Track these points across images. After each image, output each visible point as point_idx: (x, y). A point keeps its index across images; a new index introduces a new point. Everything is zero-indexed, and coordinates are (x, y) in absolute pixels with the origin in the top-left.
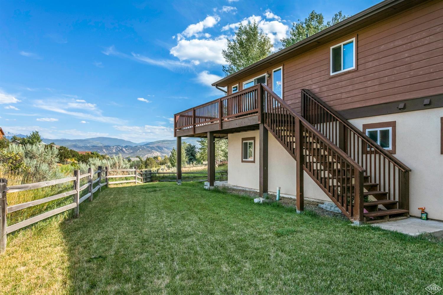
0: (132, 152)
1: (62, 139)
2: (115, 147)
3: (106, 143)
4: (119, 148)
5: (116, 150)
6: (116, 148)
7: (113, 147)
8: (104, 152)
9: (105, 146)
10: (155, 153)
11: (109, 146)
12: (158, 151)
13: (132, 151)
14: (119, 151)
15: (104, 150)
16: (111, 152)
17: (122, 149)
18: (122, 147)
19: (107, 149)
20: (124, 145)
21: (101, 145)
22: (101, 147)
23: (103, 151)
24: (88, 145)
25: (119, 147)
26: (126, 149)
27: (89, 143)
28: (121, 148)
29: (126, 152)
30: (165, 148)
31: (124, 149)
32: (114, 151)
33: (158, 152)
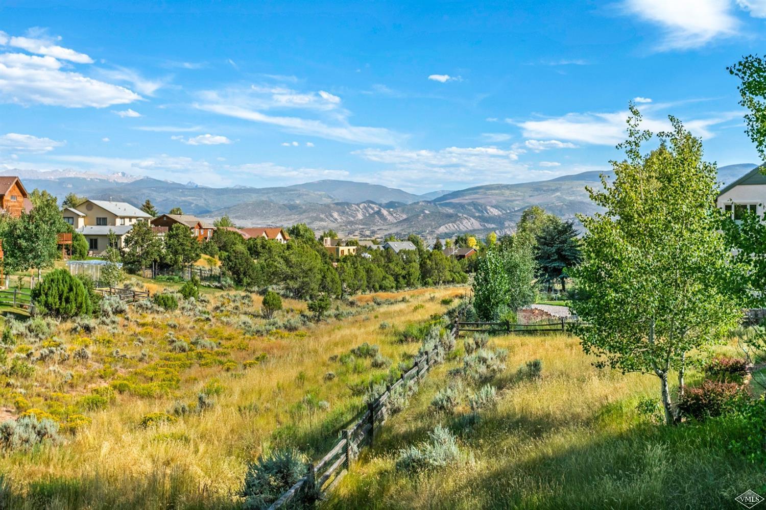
0: (405, 220)
1: (237, 188)
2: (363, 205)
3: (340, 195)
4: (373, 209)
5: (364, 215)
6: (365, 208)
7: (358, 205)
8: (336, 220)
9: (337, 204)
10: (465, 222)
11: (348, 204)
12: (474, 217)
13: (405, 216)
14: (372, 215)
15: (336, 215)
16: (352, 219)
17: (380, 210)
18: (380, 205)
19: (343, 212)
20: (384, 201)
21: (329, 201)
22: (328, 206)
23: (332, 216)
24: (298, 202)
25: (373, 206)
26: (389, 212)
27: (299, 196)
28: (376, 209)
29: (389, 218)
30: (492, 207)
31: (384, 212)
32: (360, 216)
33: (473, 220)
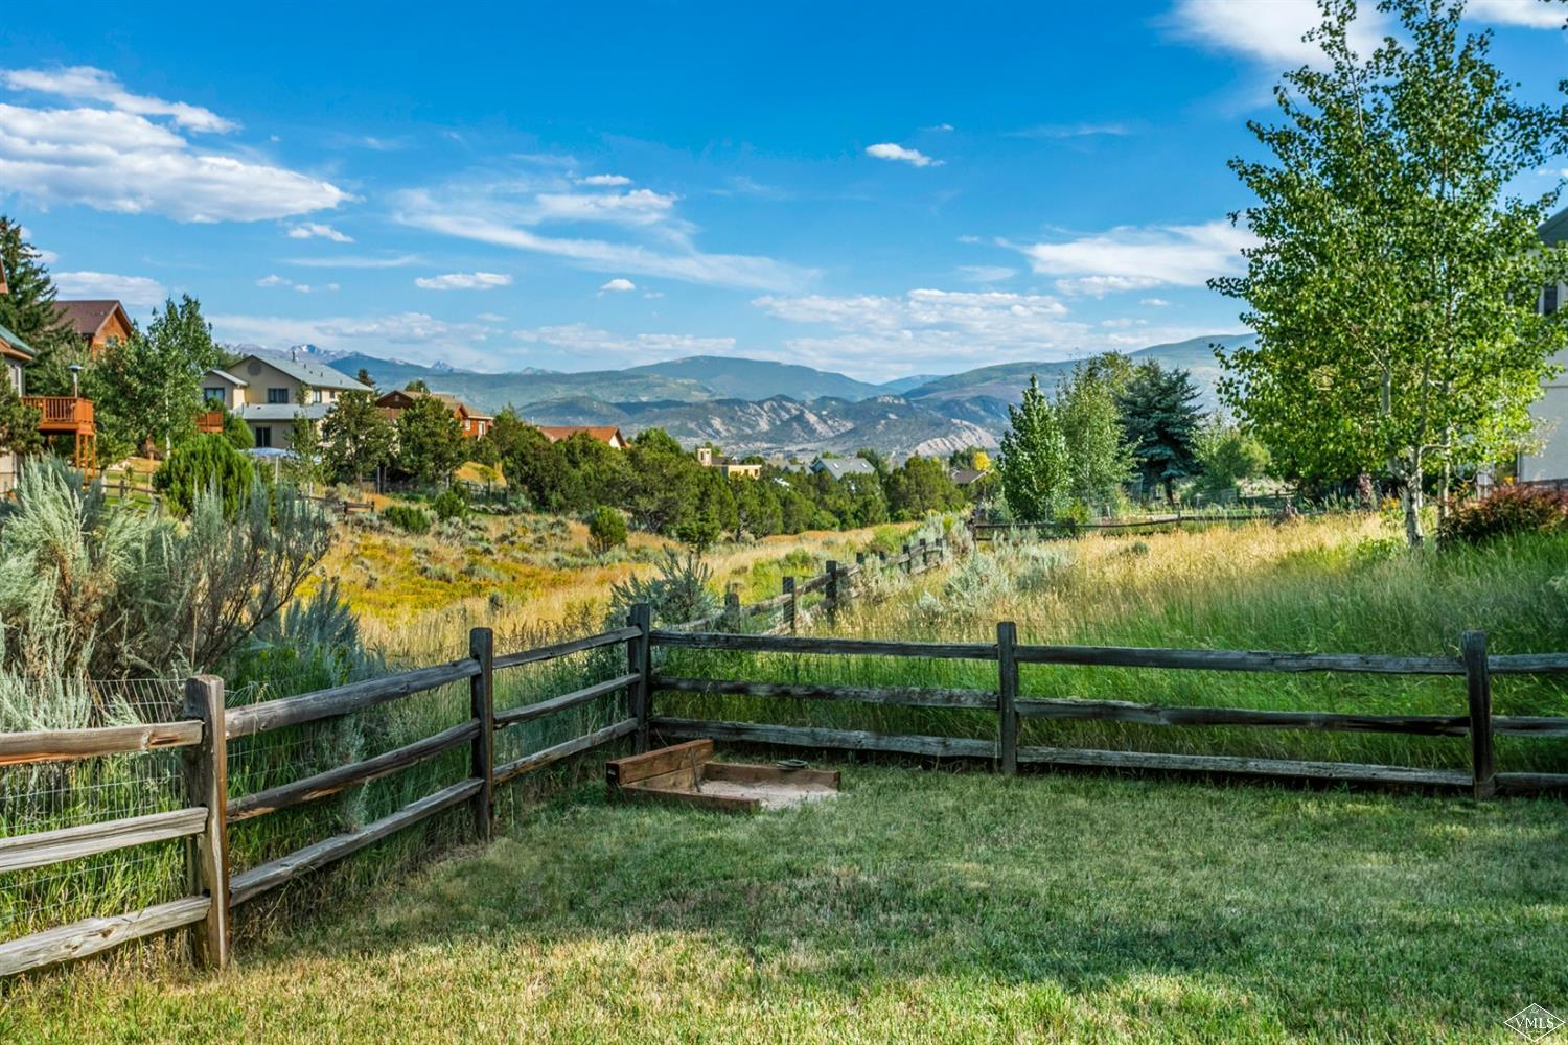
0: (846, 432)
1: (529, 372)
2: (769, 403)
3: (725, 388)
4: (788, 411)
5: (771, 423)
6: (773, 409)
7: (761, 404)
9: (719, 402)
10: (965, 434)
11: (740, 403)
13: (849, 426)
14: (786, 424)
15: (717, 423)
16: (748, 431)
17: (802, 412)
18: (803, 404)
19: (732, 419)
20: (810, 396)
21: (703, 397)
22: (703, 406)
23: (711, 426)
24: (644, 399)
25: (790, 405)
26: (820, 417)
27: (648, 387)
28: (795, 412)
29: (820, 428)
31: (812, 418)
32: (764, 426)
33: (980, 431)
